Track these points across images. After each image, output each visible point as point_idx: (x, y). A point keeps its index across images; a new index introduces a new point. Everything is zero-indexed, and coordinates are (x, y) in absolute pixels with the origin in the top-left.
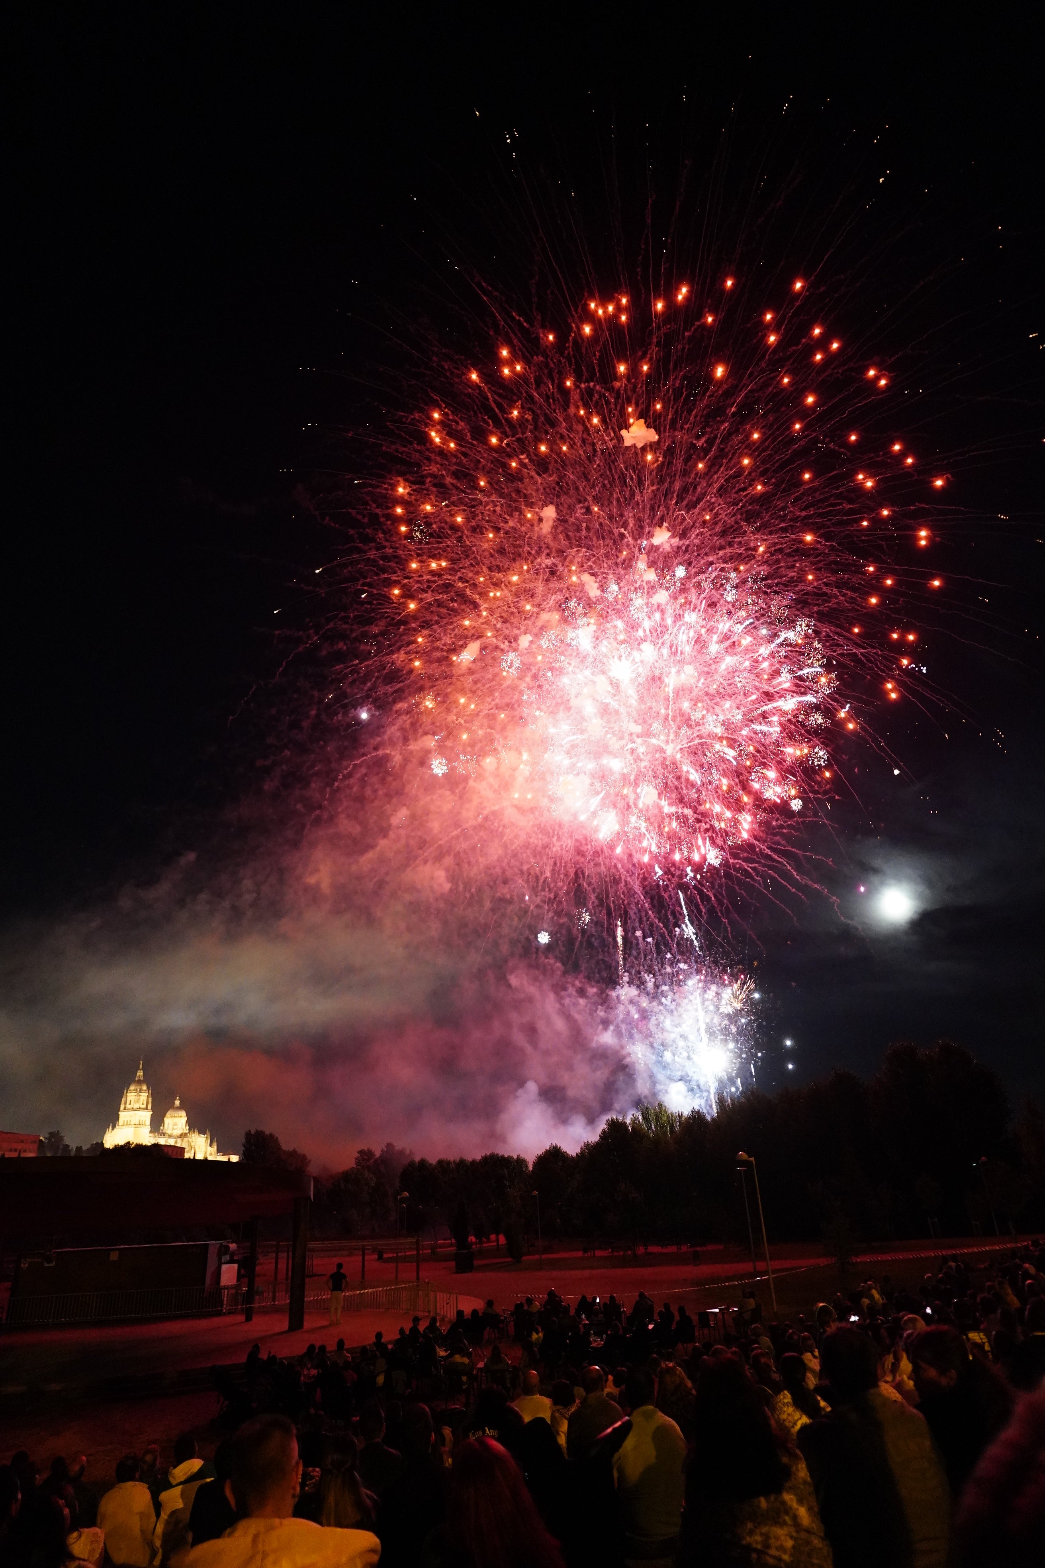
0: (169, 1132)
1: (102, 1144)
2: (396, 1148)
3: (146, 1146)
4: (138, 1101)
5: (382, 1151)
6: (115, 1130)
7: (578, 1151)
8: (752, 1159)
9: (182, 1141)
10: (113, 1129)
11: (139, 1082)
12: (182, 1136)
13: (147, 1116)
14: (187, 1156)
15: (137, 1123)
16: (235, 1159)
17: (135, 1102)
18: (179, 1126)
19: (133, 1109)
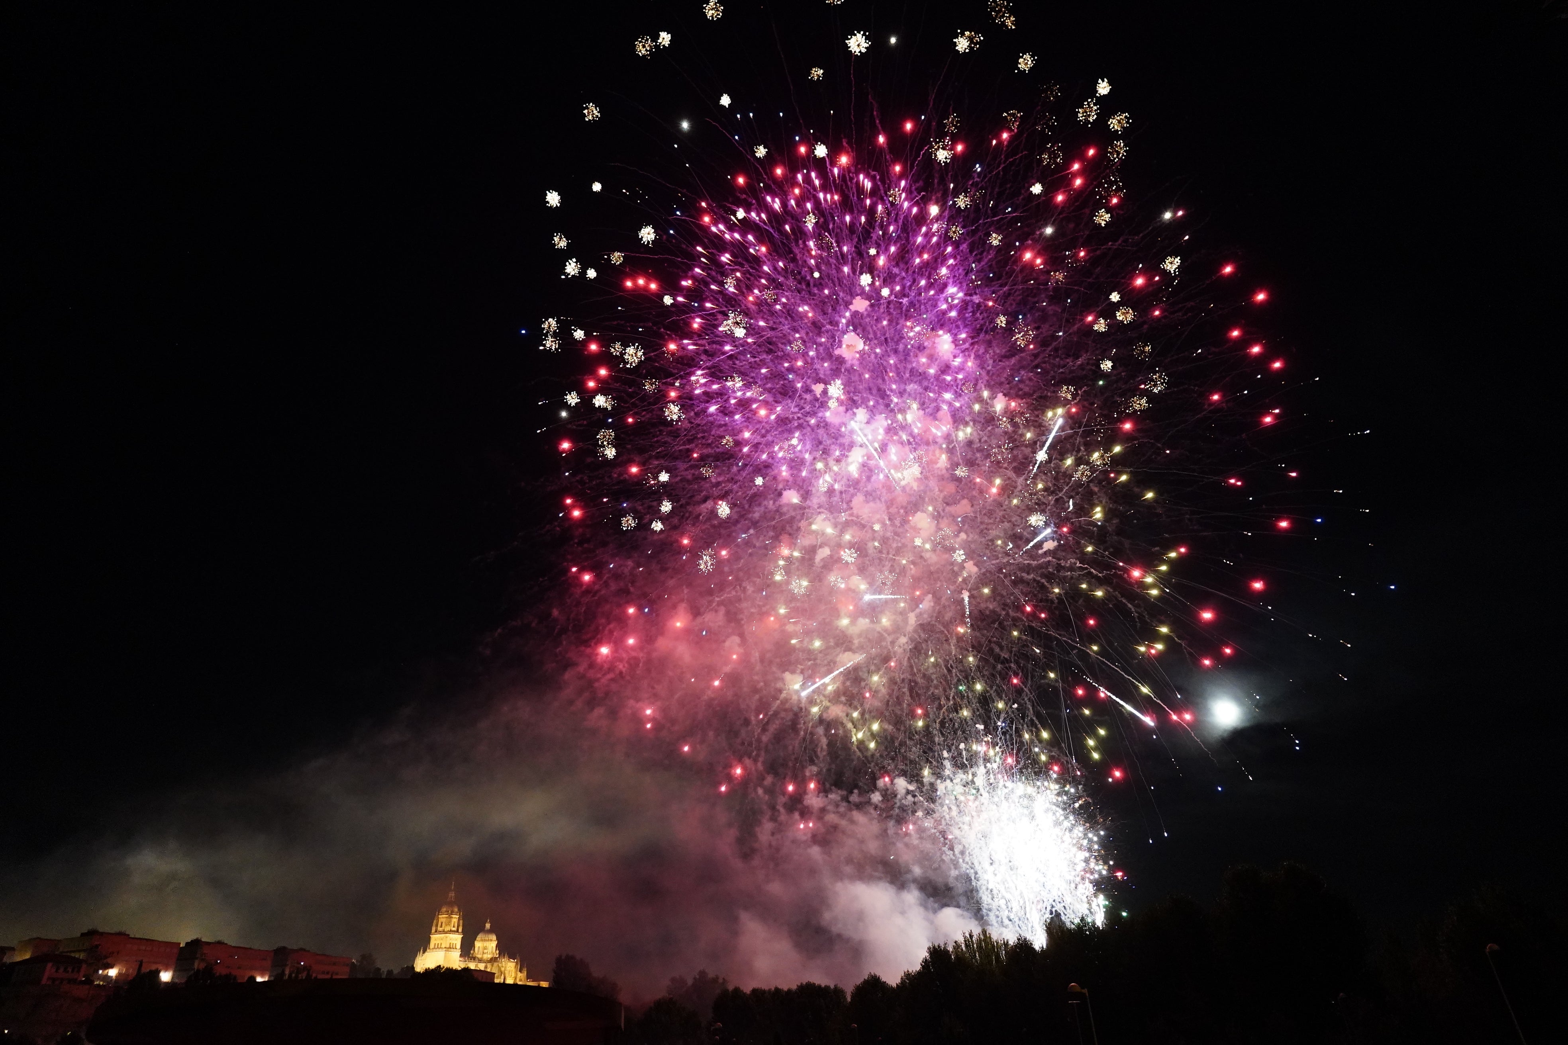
0: (479, 956)
1: (414, 968)
2: (709, 976)
3: (456, 971)
4: (449, 923)
5: (695, 978)
6: (426, 953)
7: (898, 981)
8: (1085, 991)
9: (492, 965)
10: (424, 952)
11: (451, 904)
12: (493, 960)
13: (457, 939)
14: (497, 981)
15: (448, 946)
16: (544, 984)
17: (446, 925)
18: (490, 950)
19: (444, 932)
